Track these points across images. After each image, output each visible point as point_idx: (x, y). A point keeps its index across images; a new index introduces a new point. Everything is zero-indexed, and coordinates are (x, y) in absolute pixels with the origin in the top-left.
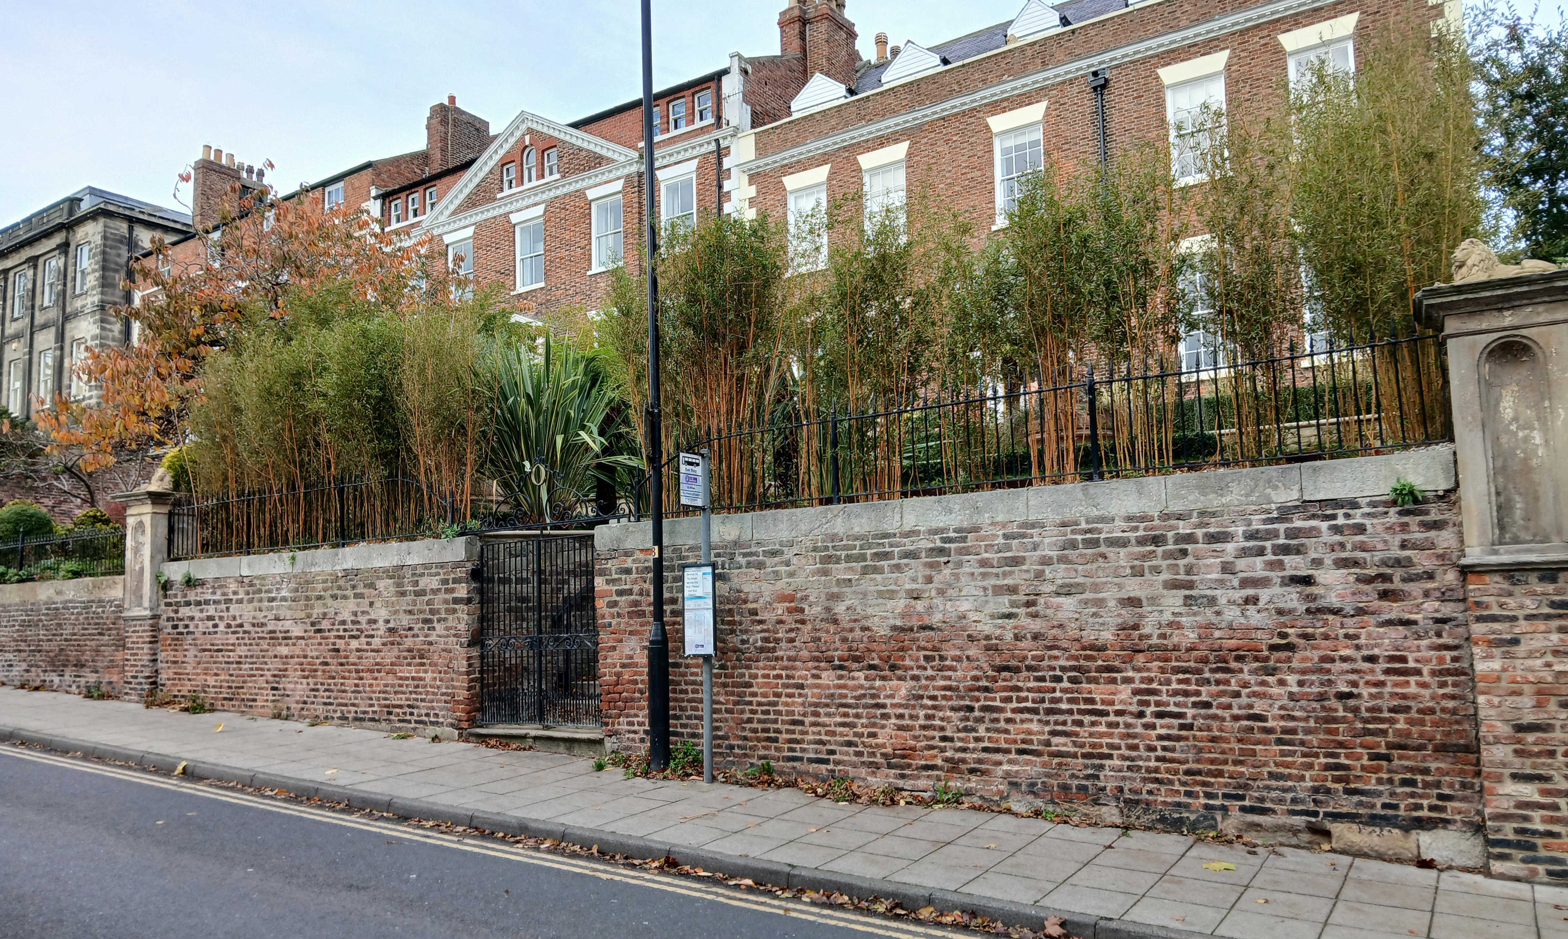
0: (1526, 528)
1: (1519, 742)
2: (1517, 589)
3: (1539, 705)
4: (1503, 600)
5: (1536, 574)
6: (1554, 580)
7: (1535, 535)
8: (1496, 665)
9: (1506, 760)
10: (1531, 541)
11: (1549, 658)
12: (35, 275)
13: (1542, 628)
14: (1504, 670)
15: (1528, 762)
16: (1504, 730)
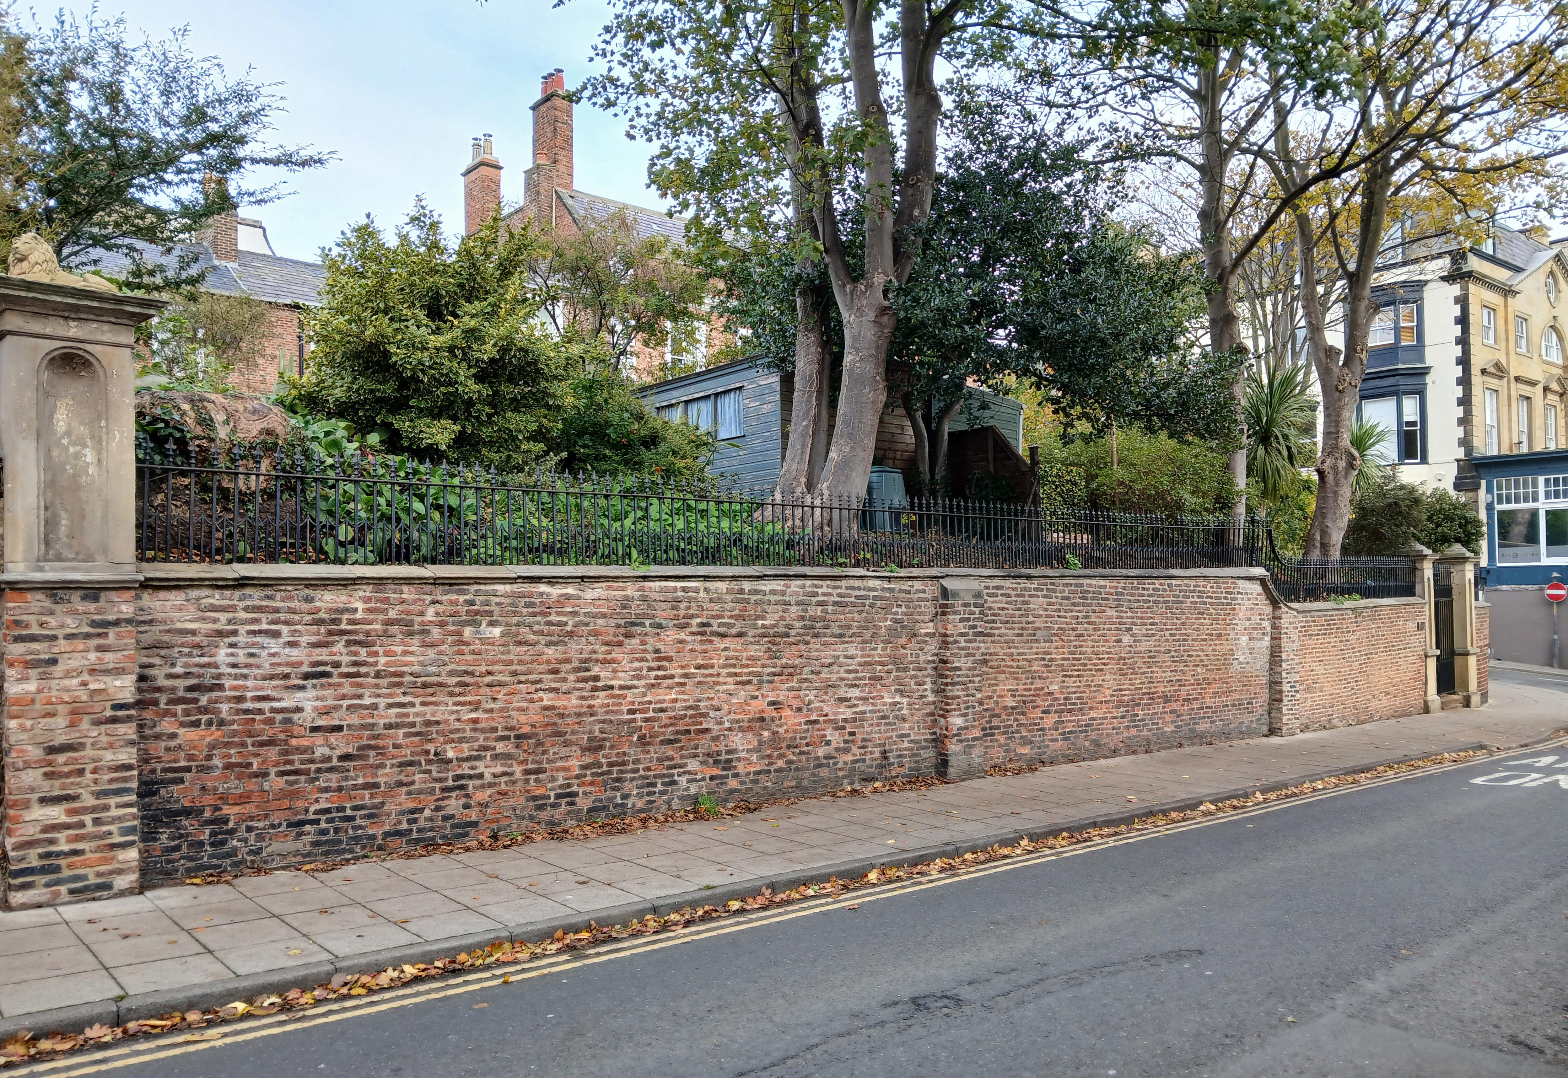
0: (70, 546)
1: (49, 765)
2: (58, 608)
3: (72, 725)
4: (44, 618)
5: (79, 593)
6: (96, 599)
7: (77, 554)
8: (31, 687)
9: (34, 785)
10: (74, 560)
11: (86, 677)
13: (81, 647)
14: (39, 691)
15: (57, 783)
16: (35, 753)
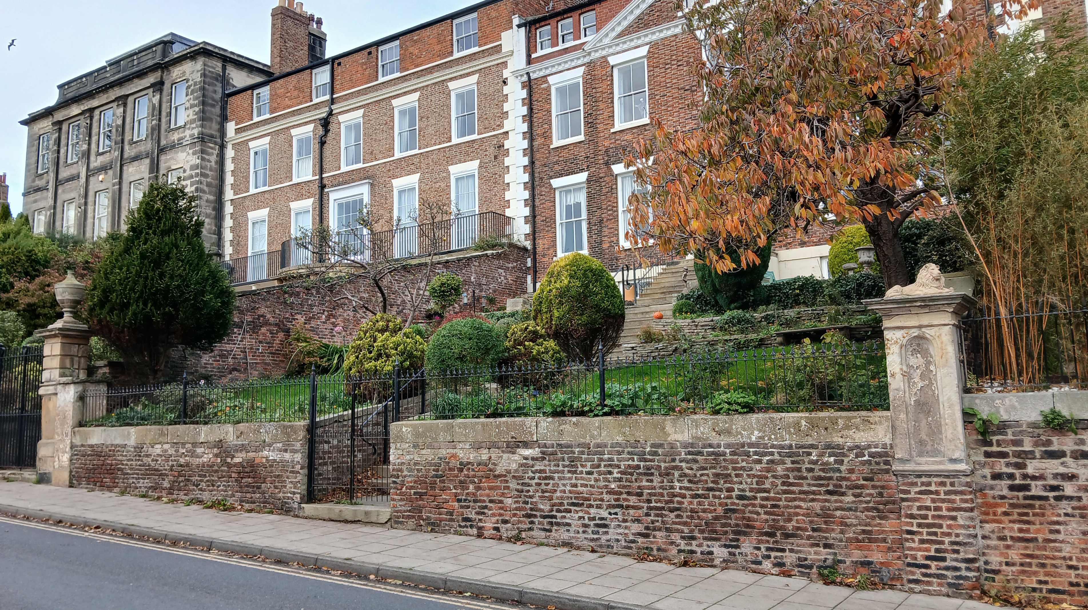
12: (124, 112)
